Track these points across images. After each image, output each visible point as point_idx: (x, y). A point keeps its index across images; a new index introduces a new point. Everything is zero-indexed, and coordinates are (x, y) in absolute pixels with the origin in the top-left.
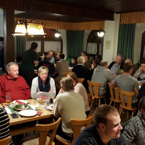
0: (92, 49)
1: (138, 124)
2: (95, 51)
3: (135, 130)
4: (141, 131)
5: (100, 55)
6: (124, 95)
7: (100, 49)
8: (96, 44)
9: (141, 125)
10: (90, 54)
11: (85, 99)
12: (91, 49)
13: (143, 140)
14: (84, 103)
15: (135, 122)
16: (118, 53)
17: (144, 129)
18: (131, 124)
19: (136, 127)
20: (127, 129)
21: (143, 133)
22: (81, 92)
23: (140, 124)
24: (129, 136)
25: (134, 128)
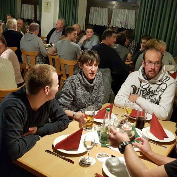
0: (28, 12)
1: (75, 82)
2: (32, 15)
3: (73, 89)
4: (78, 90)
5: (38, 20)
6: (65, 65)
7: (38, 13)
8: (33, 6)
9: (78, 84)
10: (25, 19)
11: (16, 68)
12: (26, 12)
13: (81, 100)
14: (14, 74)
15: (72, 81)
16: (60, 17)
17: (81, 88)
18: (67, 84)
19: (73, 86)
20: (64, 90)
21: (81, 92)
22: (10, 58)
23: (77, 82)
24: (68, 98)
25: (71, 88)
